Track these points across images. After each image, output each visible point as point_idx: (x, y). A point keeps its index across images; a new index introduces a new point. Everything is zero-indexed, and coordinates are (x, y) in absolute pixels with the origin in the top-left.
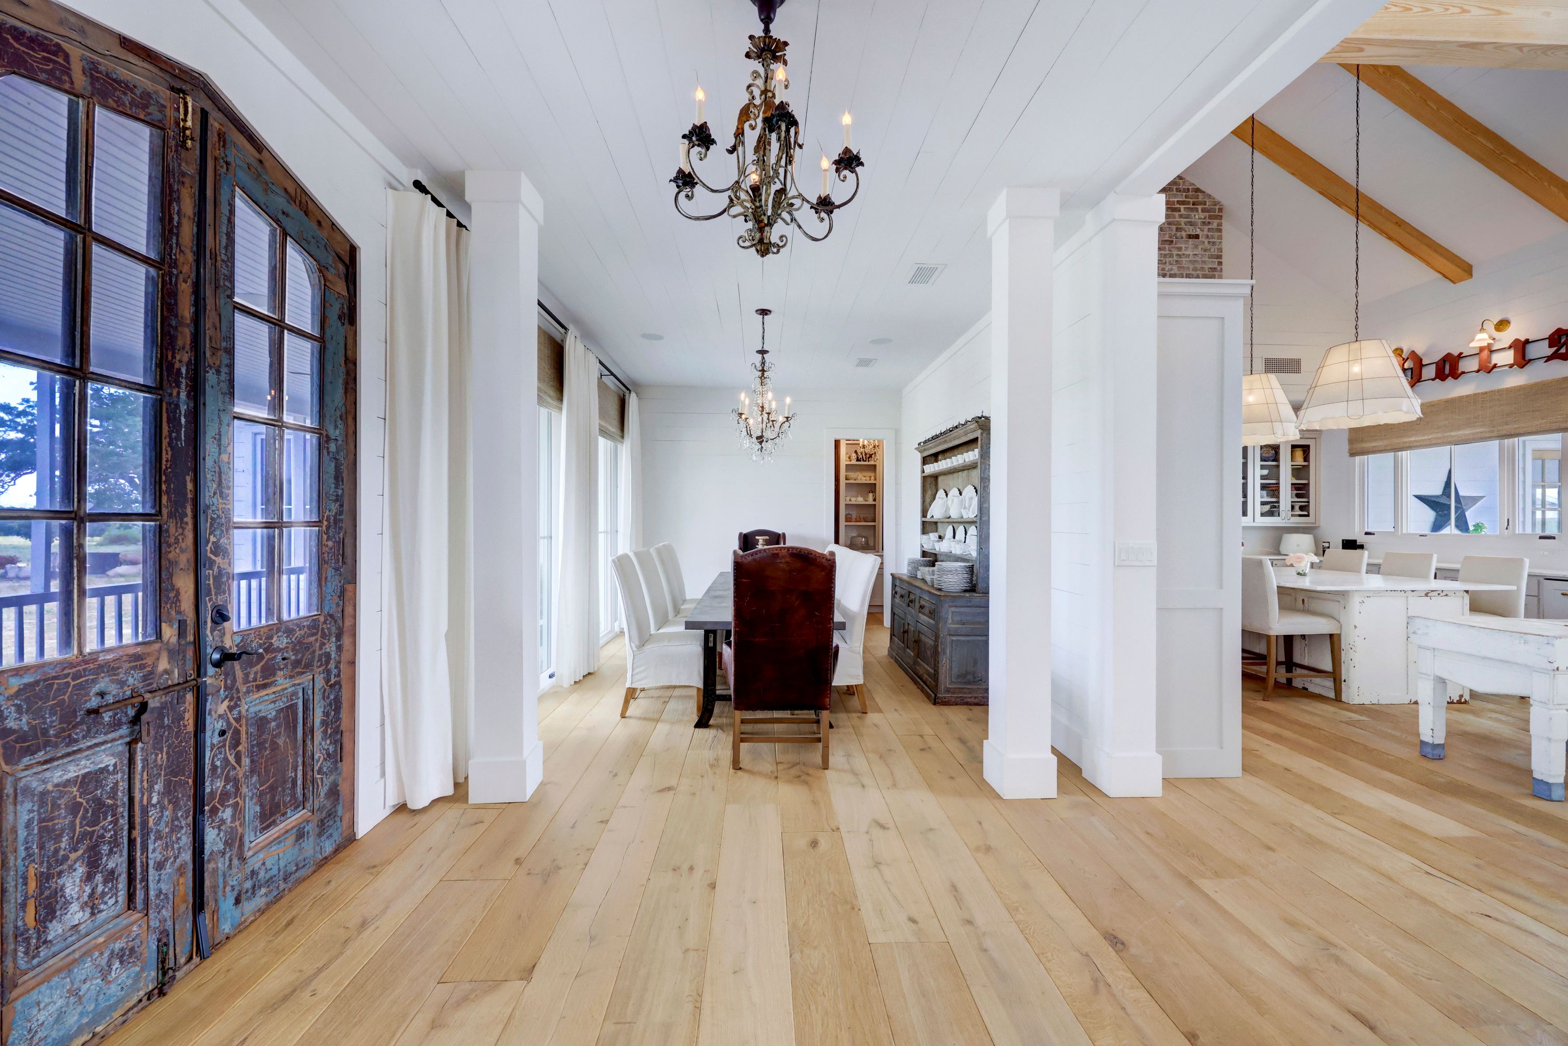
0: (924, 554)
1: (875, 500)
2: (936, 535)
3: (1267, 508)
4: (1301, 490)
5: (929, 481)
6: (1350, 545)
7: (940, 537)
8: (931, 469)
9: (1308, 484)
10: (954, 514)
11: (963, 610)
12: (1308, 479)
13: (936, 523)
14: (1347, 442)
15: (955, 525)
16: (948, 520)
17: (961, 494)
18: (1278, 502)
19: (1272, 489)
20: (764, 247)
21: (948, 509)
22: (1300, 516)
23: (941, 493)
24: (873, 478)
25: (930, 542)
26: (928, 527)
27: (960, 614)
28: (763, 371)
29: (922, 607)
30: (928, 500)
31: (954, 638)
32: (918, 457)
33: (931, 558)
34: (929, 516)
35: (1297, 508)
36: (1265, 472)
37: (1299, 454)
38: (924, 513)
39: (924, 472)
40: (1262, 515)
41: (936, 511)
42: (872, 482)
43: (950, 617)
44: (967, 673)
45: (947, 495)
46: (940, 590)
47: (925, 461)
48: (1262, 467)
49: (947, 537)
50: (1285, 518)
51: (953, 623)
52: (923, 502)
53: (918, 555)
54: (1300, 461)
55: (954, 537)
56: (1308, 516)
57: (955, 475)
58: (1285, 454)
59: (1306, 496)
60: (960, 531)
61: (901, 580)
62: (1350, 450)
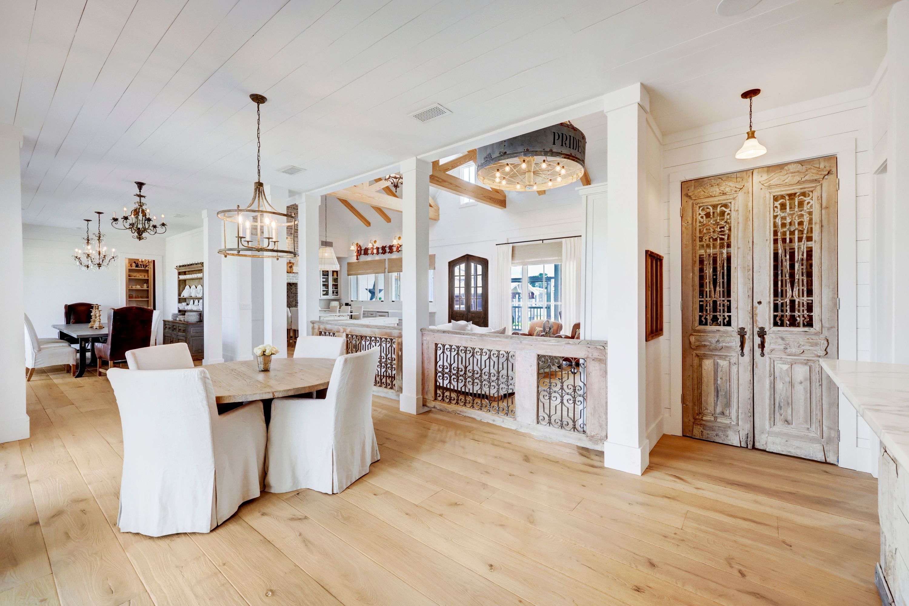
0: (180, 311)
1: (148, 287)
2: (186, 303)
3: (325, 292)
4: (336, 286)
5: (181, 282)
6: (347, 304)
7: (187, 304)
8: (182, 277)
9: (338, 284)
10: (193, 295)
11: (197, 328)
12: (338, 283)
13: (185, 299)
14: (347, 271)
15: (194, 300)
16: (191, 298)
17: (196, 288)
18: (328, 290)
19: (326, 285)
20: (140, 238)
21: (191, 293)
22: (336, 295)
23: (187, 287)
24: (146, 276)
25: (183, 306)
26: (181, 301)
27: (195, 329)
28: (100, 237)
29: (180, 330)
30: (181, 289)
31: (194, 338)
32: (176, 272)
33: (182, 312)
34: (182, 296)
35: (335, 292)
36: (324, 280)
37: (335, 274)
38: (179, 295)
39: (179, 278)
40: (324, 295)
41: (185, 294)
42: (146, 278)
43: (192, 331)
44: (199, 350)
45: (190, 288)
46: (188, 322)
47: (180, 274)
48: (323, 278)
49: (190, 304)
50: (331, 296)
51: (193, 333)
52: (179, 290)
53: (177, 312)
54: (335, 276)
55: (194, 304)
56: (338, 295)
57: (194, 280)
58: (330, 274)
59: (337, 288)
60: (196, 301)
61: (168, 321)
62: (348, 274)
